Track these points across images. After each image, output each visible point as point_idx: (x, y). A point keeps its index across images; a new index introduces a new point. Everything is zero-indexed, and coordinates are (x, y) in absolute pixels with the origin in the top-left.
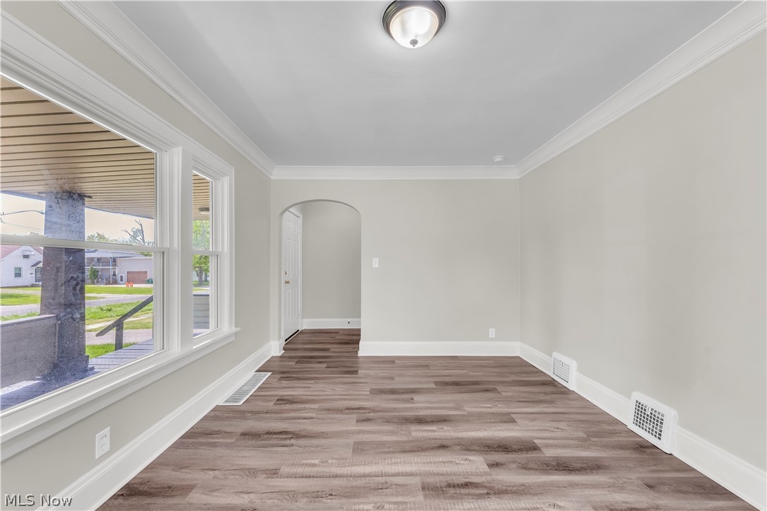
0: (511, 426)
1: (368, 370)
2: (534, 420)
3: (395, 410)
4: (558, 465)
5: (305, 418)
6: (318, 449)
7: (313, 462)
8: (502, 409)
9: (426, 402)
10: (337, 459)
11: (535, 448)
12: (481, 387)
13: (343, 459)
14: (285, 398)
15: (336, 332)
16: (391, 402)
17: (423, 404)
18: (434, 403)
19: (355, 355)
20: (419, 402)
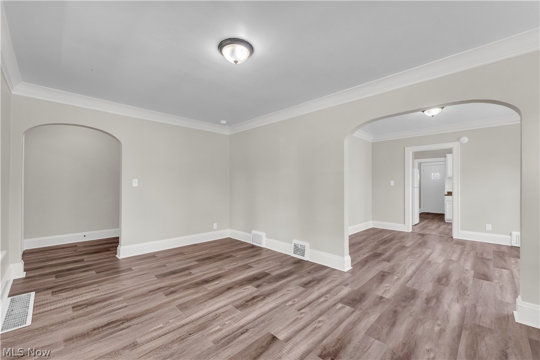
0: (251, 269)
1: (140, 265)
2: (259, 264)
3: (185, 282)
4: (280, 277)
5: (119, 309)
6: (154, 320)
7: (158, 327)
8: (241, 263)
9: (201, 272)
10: (174, 318)
11: (267, 274)
12: (224, 256)
13: (179, 316)
14: (80, 303)
15: (74, 246)
16: (178, 278)
17: (200, 273)
18: (206, 271)
19: (114, 259)
20: (196, 273)
